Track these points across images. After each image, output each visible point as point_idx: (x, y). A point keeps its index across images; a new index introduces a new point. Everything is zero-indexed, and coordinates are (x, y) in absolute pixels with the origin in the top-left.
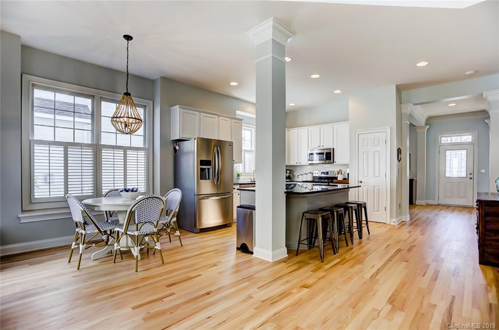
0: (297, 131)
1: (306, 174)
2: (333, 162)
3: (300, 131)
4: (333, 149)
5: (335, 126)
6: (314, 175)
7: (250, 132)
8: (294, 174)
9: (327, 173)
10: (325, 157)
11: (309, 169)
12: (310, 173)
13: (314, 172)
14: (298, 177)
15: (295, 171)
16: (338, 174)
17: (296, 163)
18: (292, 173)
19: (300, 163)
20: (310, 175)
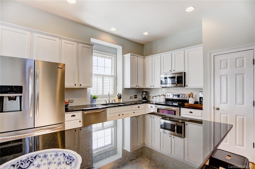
0: (151, 58)
1: (159, 96)
2: (185, 86)
3: (153, 58)
4: (185, 73)
5: (186, 51)
6: (167, 97)
7: (110, 60)
8: (150, 95)
9: (179, 96)
10: (176, 80)
12: (163, 95)
13: (167, 94)
14: (153, 98)
15: (150, 92)
16: (189, 97)
17: (151, 86)
18: (148, 94)
19: (154, 86)
20: (162, 97)
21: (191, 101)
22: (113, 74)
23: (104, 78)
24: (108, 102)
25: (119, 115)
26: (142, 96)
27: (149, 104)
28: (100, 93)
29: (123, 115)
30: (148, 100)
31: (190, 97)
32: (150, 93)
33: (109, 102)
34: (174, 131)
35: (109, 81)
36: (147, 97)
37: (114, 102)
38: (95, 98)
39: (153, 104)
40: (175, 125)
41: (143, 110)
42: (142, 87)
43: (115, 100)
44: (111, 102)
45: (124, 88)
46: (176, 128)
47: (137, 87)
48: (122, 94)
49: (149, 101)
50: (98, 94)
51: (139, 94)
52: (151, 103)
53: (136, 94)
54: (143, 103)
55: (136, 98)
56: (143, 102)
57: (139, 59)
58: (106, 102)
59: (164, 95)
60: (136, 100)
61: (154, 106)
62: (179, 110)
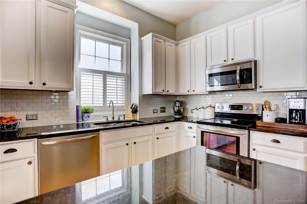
0: (188, 43)
1: (203, 108)
2: (256, 87)
4: (255, 62)
5: (258, 18)
6: (217, 110)
7: (119, 48)
8: (188, 107)
9: (240, 107)
10: (238, 78)
11: (209, 100)
12: (210, 106)
13: (217, 105)
14: (192, 112)
15: (186, 102)
16: (263, 110)
17: (188, 91)
18: (183, 106)
19: (194, 91)
20: (210, 109)
21: (268, 118)
22: (124, 72)
23: (107, 78)
24: (110, 119)
25: (127, 144)
26: (174, 109)
27: (186, 121)
28: (99, 102)
29: (135, 143)
30: (185, 115)
31: (265, 109)
32: (186, 104)
33: (113, 118)
34: (234, 174)
35: (115, 83)
36: (182, 111)
37: (122, 119)
38: (87, 112)
39: (192, 122)
40: (236, 162)
41: (176, 133)
42: (174, 92)
43: (124, 115)
44: (116, 119)
45: (143, 95)
46: (238, 167)
47: (164, 93)
48: (138, 106)
49: (186, 117)
50: (94, 105)
51: (169, 105)
52: (189, 120)
53: (163, 106)
54: (176, 120)
55: (164, 112)
56: (176, 118)
57: (168, 45)
58: (108, 119)
59: (212, 107)
60: (163, 115)
61: (194, 126)
62: (247, 136)
